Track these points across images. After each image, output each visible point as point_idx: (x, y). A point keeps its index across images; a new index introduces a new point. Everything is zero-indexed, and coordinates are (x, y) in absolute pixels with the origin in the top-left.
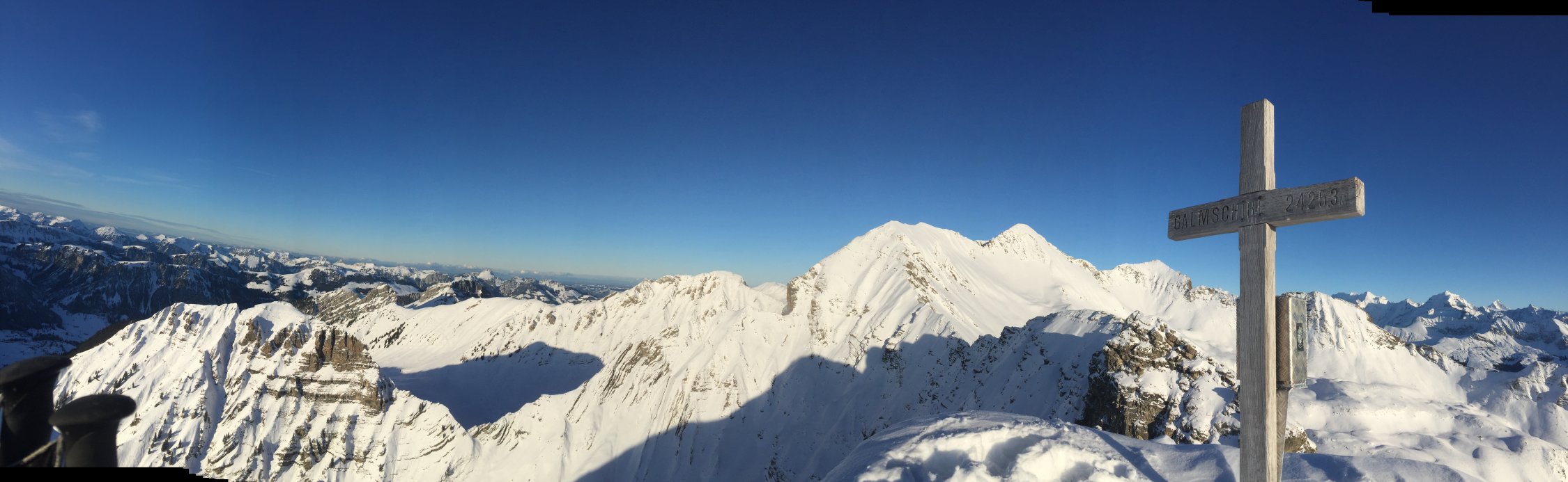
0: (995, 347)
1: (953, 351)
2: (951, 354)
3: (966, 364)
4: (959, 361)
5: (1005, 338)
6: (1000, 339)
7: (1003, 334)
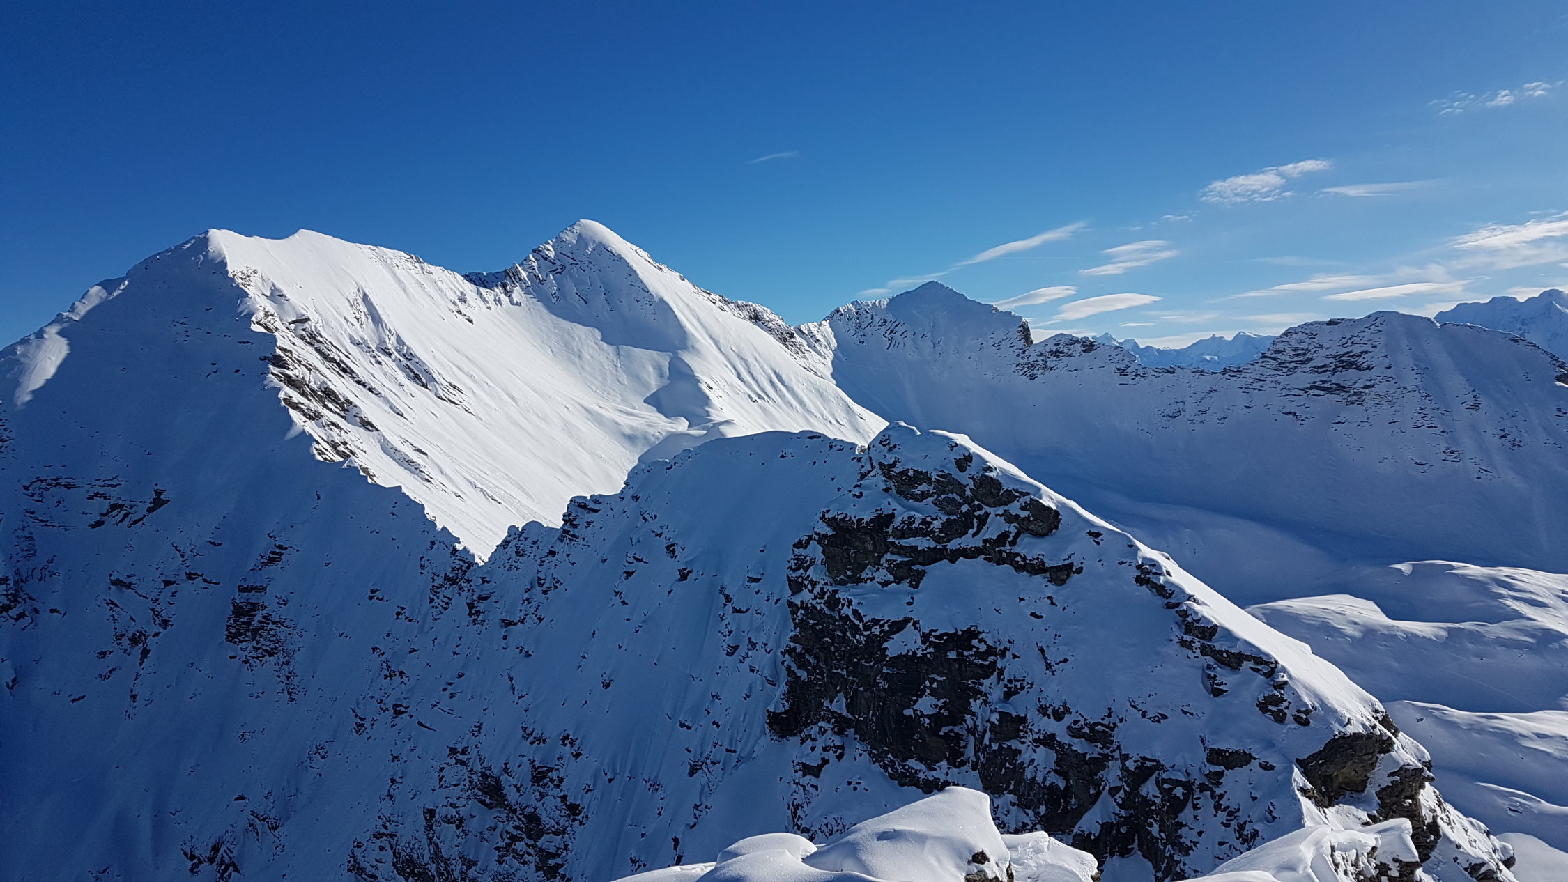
0: (552, 553)
1: (440, 580)
2: (435, 590)
3: (481, 606)
4: (460, 603)
5: (575, 526)
6: (565, 531)
7: (568, 518)
